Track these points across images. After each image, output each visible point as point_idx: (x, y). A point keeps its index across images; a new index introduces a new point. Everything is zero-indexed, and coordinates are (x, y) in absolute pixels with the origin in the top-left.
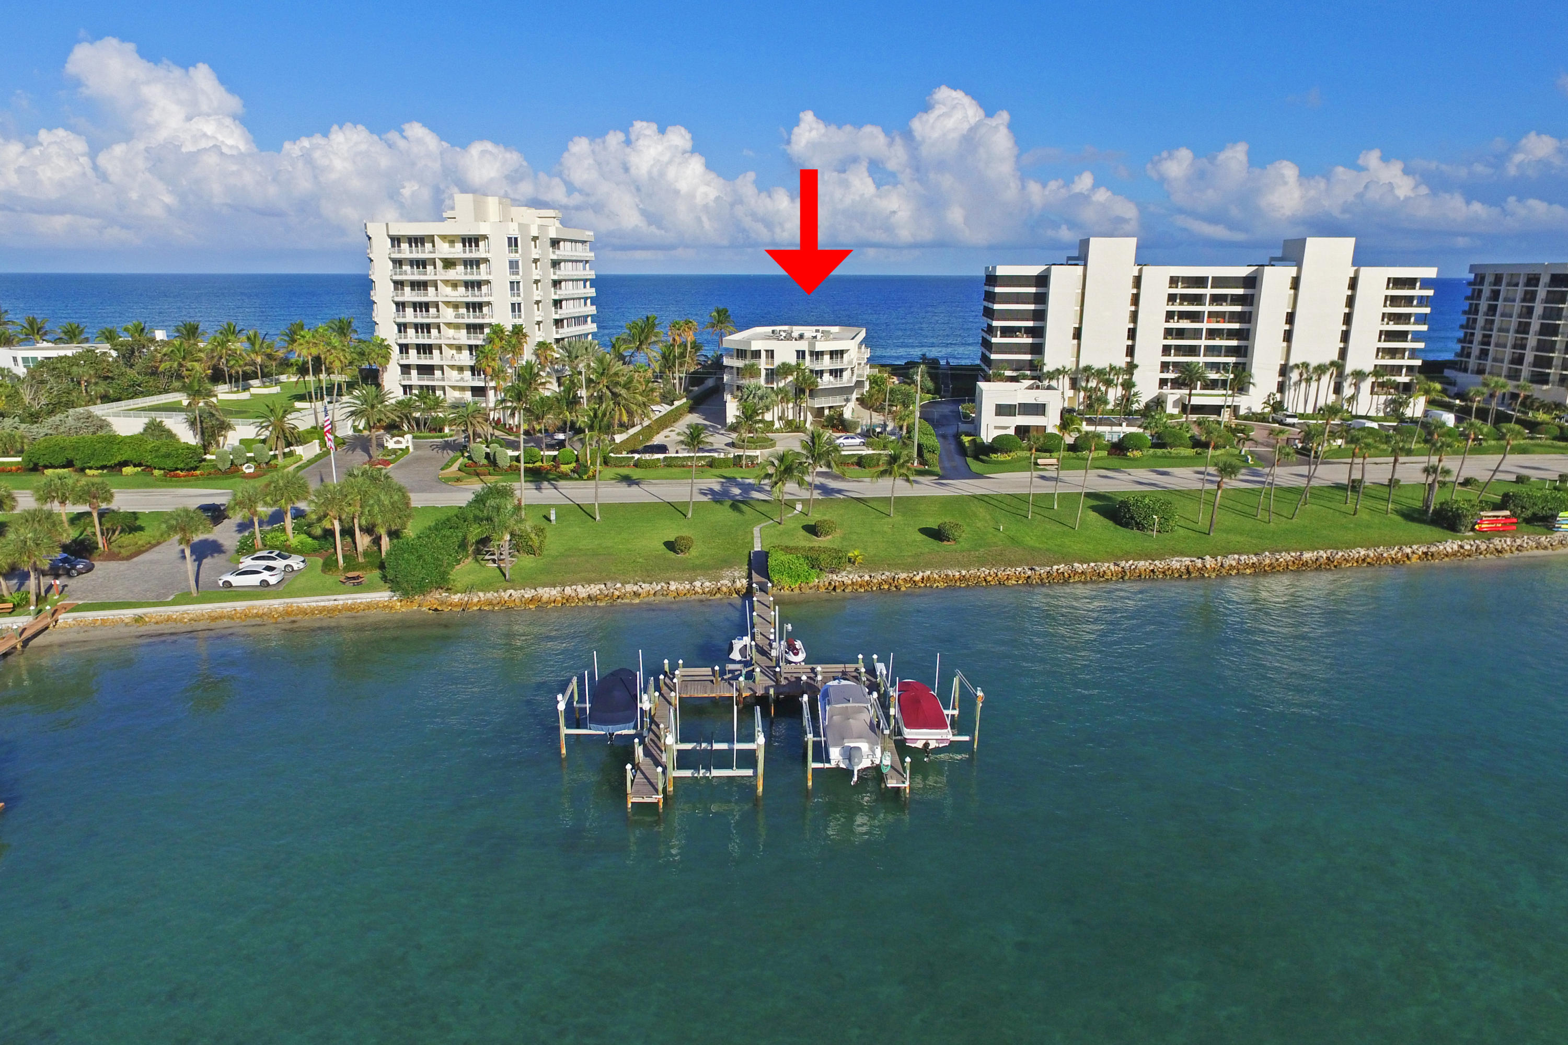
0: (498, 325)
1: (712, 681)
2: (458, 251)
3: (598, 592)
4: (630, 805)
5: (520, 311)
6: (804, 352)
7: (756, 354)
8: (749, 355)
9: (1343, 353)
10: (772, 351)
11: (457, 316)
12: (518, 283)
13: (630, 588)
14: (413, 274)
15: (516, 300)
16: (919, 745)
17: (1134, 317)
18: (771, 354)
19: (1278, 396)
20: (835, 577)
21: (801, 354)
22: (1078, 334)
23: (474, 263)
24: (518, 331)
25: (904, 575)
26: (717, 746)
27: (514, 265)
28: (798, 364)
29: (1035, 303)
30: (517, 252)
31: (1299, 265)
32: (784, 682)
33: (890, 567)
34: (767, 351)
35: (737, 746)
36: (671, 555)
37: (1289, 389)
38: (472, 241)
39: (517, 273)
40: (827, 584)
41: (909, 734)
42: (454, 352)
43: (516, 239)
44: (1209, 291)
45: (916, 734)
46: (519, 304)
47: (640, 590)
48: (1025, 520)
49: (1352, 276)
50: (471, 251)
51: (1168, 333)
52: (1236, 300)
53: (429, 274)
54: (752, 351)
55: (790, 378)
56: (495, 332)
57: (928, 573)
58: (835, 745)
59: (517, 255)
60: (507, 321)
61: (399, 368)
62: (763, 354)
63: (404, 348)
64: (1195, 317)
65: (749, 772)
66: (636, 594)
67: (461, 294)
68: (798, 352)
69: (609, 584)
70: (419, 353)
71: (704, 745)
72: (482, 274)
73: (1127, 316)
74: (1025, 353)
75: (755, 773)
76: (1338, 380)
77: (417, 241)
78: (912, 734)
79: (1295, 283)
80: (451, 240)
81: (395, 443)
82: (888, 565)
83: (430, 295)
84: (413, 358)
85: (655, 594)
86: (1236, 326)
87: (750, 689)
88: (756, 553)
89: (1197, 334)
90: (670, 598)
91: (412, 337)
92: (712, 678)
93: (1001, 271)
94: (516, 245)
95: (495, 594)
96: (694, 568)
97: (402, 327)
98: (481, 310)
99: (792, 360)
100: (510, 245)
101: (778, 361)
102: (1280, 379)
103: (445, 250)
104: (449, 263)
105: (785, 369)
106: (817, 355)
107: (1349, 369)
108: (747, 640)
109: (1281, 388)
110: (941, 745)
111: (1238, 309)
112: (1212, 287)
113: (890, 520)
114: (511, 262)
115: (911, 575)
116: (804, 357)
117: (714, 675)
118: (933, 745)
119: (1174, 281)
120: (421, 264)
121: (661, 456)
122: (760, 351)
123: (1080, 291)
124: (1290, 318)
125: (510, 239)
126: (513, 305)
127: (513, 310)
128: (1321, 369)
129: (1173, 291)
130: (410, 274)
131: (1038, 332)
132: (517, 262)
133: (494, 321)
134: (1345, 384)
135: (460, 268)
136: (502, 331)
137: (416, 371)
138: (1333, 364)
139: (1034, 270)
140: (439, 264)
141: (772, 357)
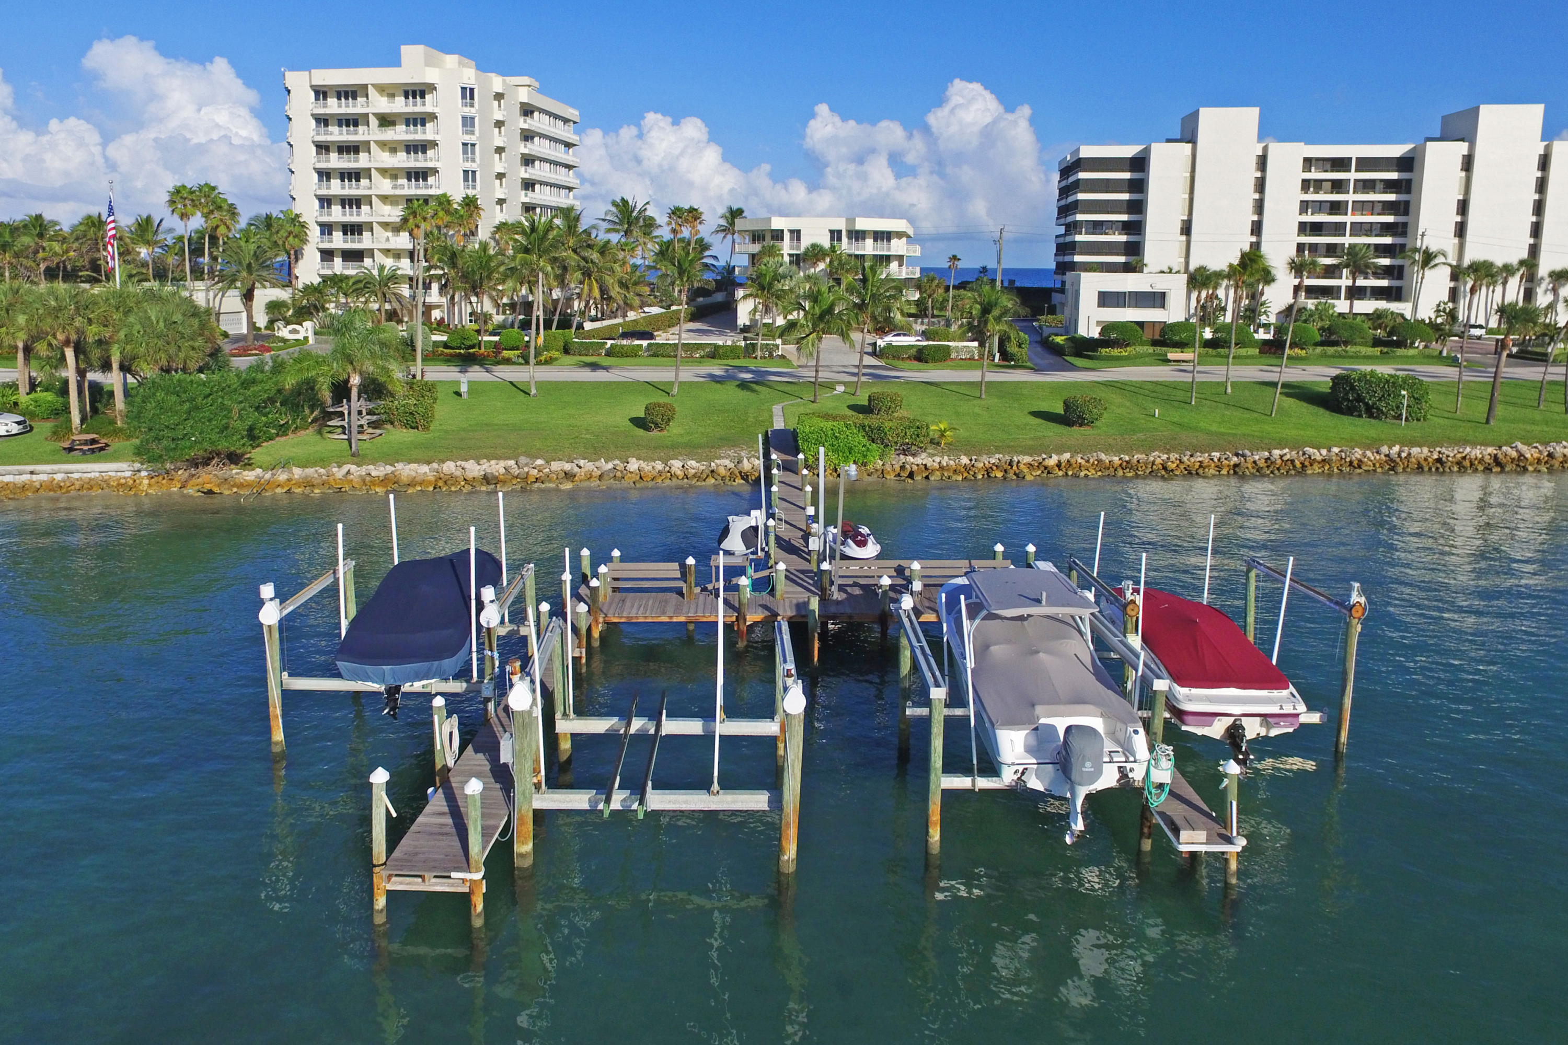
0: (444, 195)
1: (680, 593)
2: (400, 105)
3: (502, 471)
4: (381, 902)
5: (474, 180)
6: (840, 232)
7: (778, 235)
8: (768, 237)
9: (1534, 250)
10: (799, 232)
11: (395, 187)
12: (473, 145)
13: (556, 466)
14: (341, 134)
15: (469, 166)
16: (1216, 730)
17: (1259, 207)
18: (796, 234)
19: (1450, 305)
20: (910, 459)
21: (835, 235)
22: (1186, 229)
23: (420, 120)
24: (470, 203)
25: (1027, 459)
26: (671, 727)
27: (468, 122)
28: (833, 248)
29: (1129, 192)
30: (472, 105)
31: (1472, 141)
32: (837, 595)
33: (998, 450)
34: (791, 232)
35: (725, 727)
36: (641, 432)
37: (1465, 297)
38: (417, 92)
39: (472, 133)
40: (897, 467)
41: (1190, 699)
42: (390, 234)
43: (472, 90)
44: (1352, 175)
45: (1210, 700)
46: (474, 172)
47: (576, 469)
48: (1187, 406)
49: (1542, 153)
50: (415, 105)
51: (1303, 228)
52: (1390, 186)
53: (361, 134)
54: (773, 231)
55: (821, 266)
56: (440, 204)
57: (1067, 456)
58: (1012, 723)
59: (473, 110)
60: (457, 192)
61: (319, 254)
62: (787, 236)
63: (327, 229)
64: (1336, 208)
65: (757, 801)
66: (568, 476)
67: (402, 160)
68: (832, 232)
69: (523, 460)
70: (345, 233)
71: (637, 724)
72: (428, 133)
73: (1249, 206)
74: (1118, 254)
75: (777, 802)
76: (1529, 285)
77: (349, 93)
78: (1200, 699)
79: (1468, 163)
80: (389, 91)
81: (291, 332)
82: (996, 447)
83: (362, 161)
84: (338, 241)
85: (601, 477)
86: (1390, 219)
87: (765, 607)
88: (775, 432)
89: (1338, 229)
90: (627, 482)
91: (337, 214)
92: (681, 584)
93: (1087, 152)
94: (472, 98)
95: (322, 471)
96: (674, 446)
97: (325, 202)
98: (425, 179)
99: (826, 243)
100: (464, 97)
101: (805, 242)
102: (1452, 284)
103: (381, 104)
104: (386, 121)
105: (815, 253)
106: (857, 235)
107: (1543, 270)
108: (757, 517)
109: (1454, 295)
110: (1274, 733)
111: (1392, 197)
112: (1357, 171)
113: (982, 402)
114: (464, 118)
115: (1040, 459)
116: (840, 239)
117: (684, 577)
118: (1253, 729)
119: (1308, 163)
120: (352, 121)
121: (645, 343)
122: (782, 231)
123: (1188, 175)
124: (1463, 207)
125: (464, 89)
126: (466, 172)
127: (466, 179)
128: (1508, 270)
129: (1308, 176)
130: (336, 134)
131: (1135, 228)
132: (473, 118)
133: (439, 192)
134: (1538, 290)
135: (401, 128)
136: (449, 202)
137: (341, 259)
138: (1522, 263)
139: (1129, 151)
140: (373, 121)
141: (799, 239)
